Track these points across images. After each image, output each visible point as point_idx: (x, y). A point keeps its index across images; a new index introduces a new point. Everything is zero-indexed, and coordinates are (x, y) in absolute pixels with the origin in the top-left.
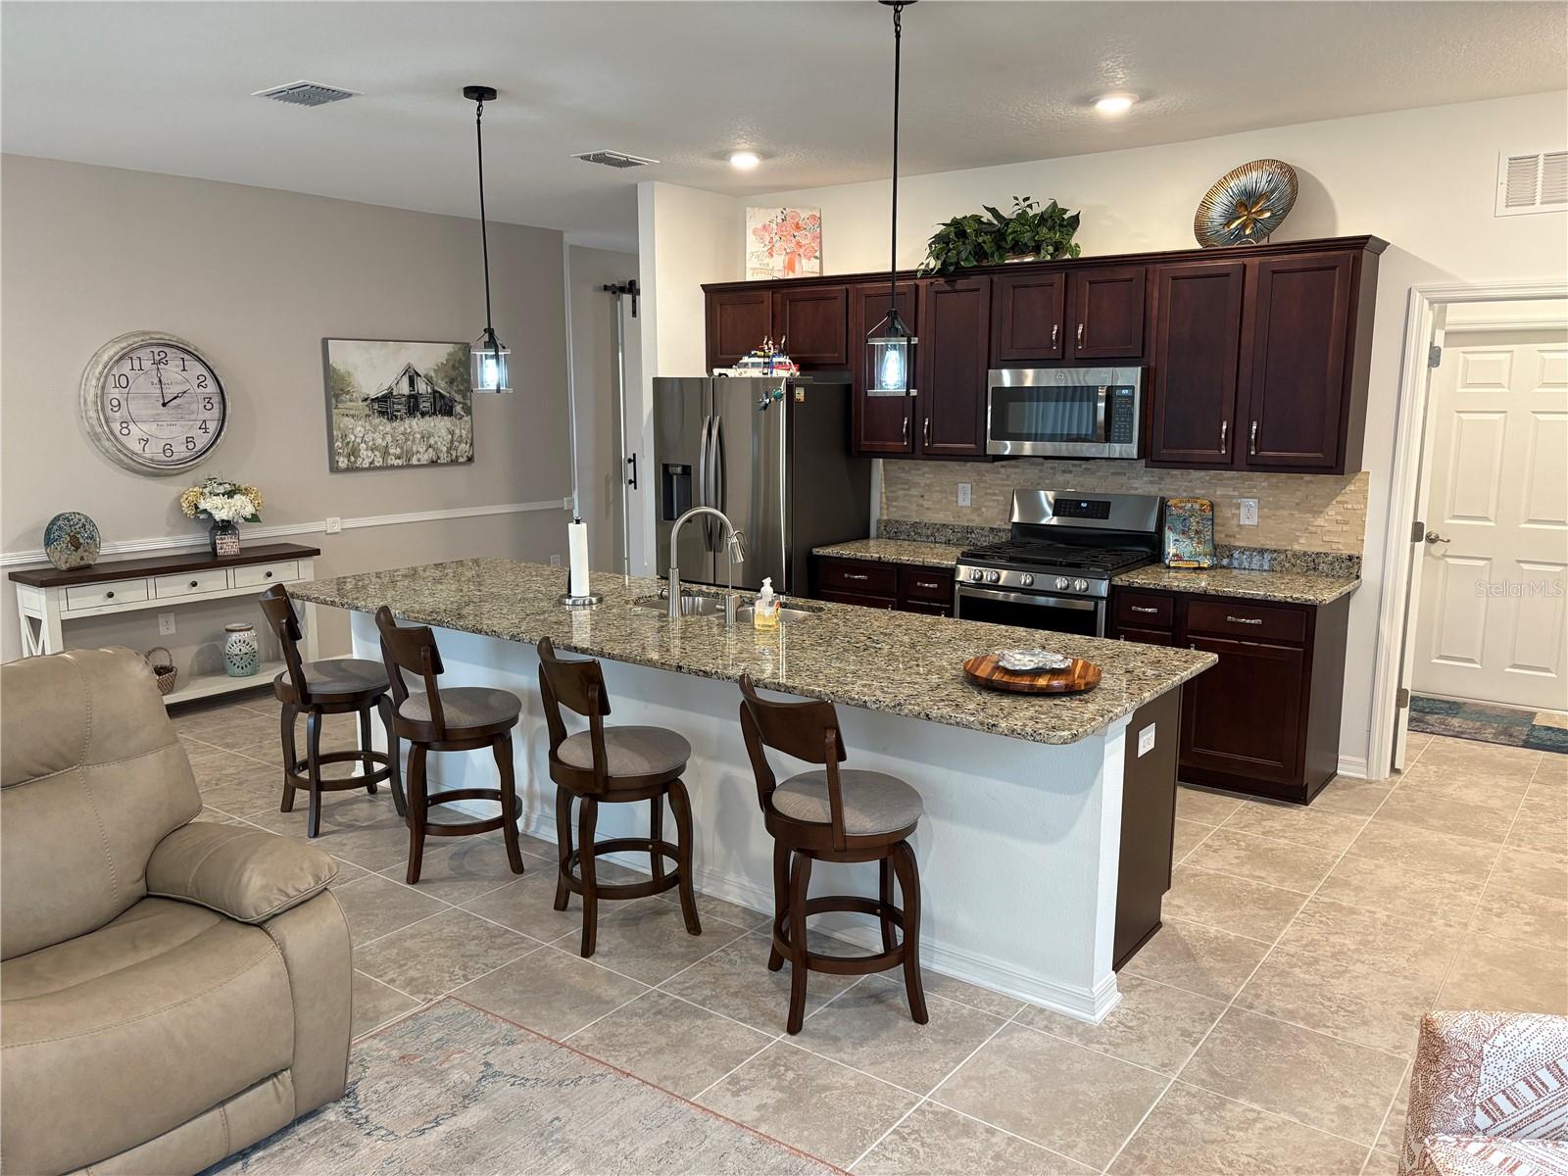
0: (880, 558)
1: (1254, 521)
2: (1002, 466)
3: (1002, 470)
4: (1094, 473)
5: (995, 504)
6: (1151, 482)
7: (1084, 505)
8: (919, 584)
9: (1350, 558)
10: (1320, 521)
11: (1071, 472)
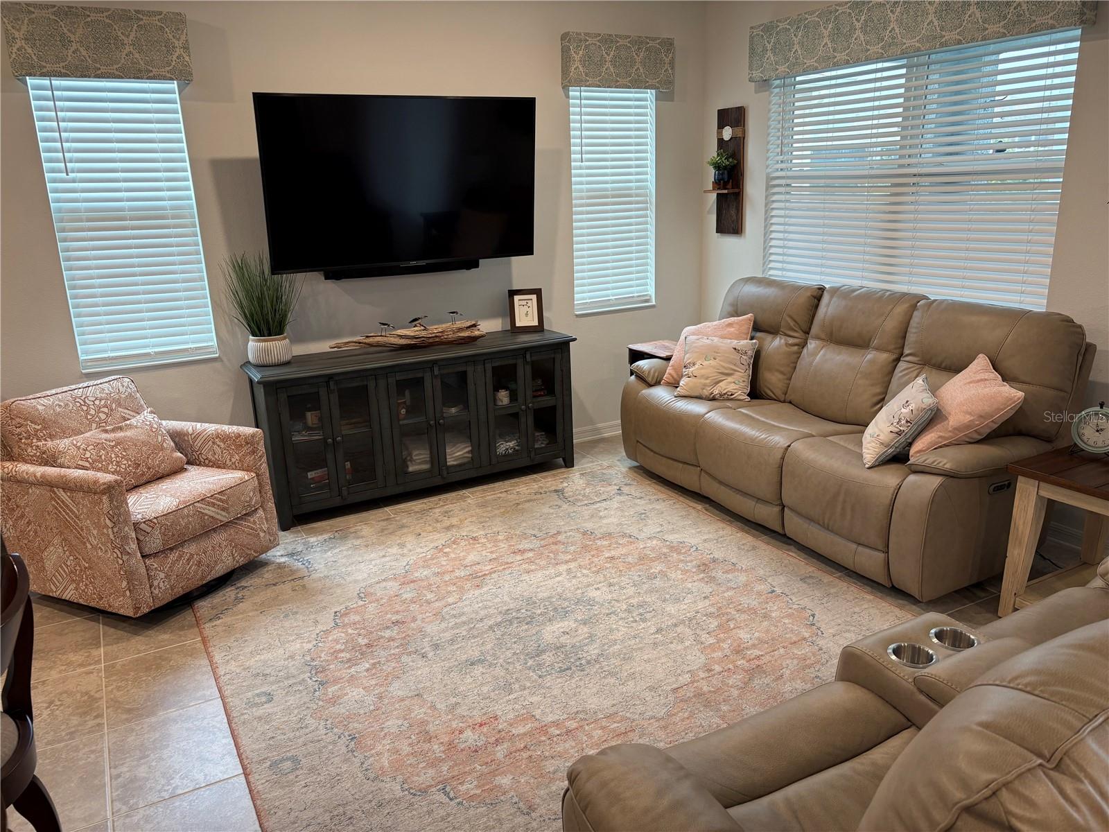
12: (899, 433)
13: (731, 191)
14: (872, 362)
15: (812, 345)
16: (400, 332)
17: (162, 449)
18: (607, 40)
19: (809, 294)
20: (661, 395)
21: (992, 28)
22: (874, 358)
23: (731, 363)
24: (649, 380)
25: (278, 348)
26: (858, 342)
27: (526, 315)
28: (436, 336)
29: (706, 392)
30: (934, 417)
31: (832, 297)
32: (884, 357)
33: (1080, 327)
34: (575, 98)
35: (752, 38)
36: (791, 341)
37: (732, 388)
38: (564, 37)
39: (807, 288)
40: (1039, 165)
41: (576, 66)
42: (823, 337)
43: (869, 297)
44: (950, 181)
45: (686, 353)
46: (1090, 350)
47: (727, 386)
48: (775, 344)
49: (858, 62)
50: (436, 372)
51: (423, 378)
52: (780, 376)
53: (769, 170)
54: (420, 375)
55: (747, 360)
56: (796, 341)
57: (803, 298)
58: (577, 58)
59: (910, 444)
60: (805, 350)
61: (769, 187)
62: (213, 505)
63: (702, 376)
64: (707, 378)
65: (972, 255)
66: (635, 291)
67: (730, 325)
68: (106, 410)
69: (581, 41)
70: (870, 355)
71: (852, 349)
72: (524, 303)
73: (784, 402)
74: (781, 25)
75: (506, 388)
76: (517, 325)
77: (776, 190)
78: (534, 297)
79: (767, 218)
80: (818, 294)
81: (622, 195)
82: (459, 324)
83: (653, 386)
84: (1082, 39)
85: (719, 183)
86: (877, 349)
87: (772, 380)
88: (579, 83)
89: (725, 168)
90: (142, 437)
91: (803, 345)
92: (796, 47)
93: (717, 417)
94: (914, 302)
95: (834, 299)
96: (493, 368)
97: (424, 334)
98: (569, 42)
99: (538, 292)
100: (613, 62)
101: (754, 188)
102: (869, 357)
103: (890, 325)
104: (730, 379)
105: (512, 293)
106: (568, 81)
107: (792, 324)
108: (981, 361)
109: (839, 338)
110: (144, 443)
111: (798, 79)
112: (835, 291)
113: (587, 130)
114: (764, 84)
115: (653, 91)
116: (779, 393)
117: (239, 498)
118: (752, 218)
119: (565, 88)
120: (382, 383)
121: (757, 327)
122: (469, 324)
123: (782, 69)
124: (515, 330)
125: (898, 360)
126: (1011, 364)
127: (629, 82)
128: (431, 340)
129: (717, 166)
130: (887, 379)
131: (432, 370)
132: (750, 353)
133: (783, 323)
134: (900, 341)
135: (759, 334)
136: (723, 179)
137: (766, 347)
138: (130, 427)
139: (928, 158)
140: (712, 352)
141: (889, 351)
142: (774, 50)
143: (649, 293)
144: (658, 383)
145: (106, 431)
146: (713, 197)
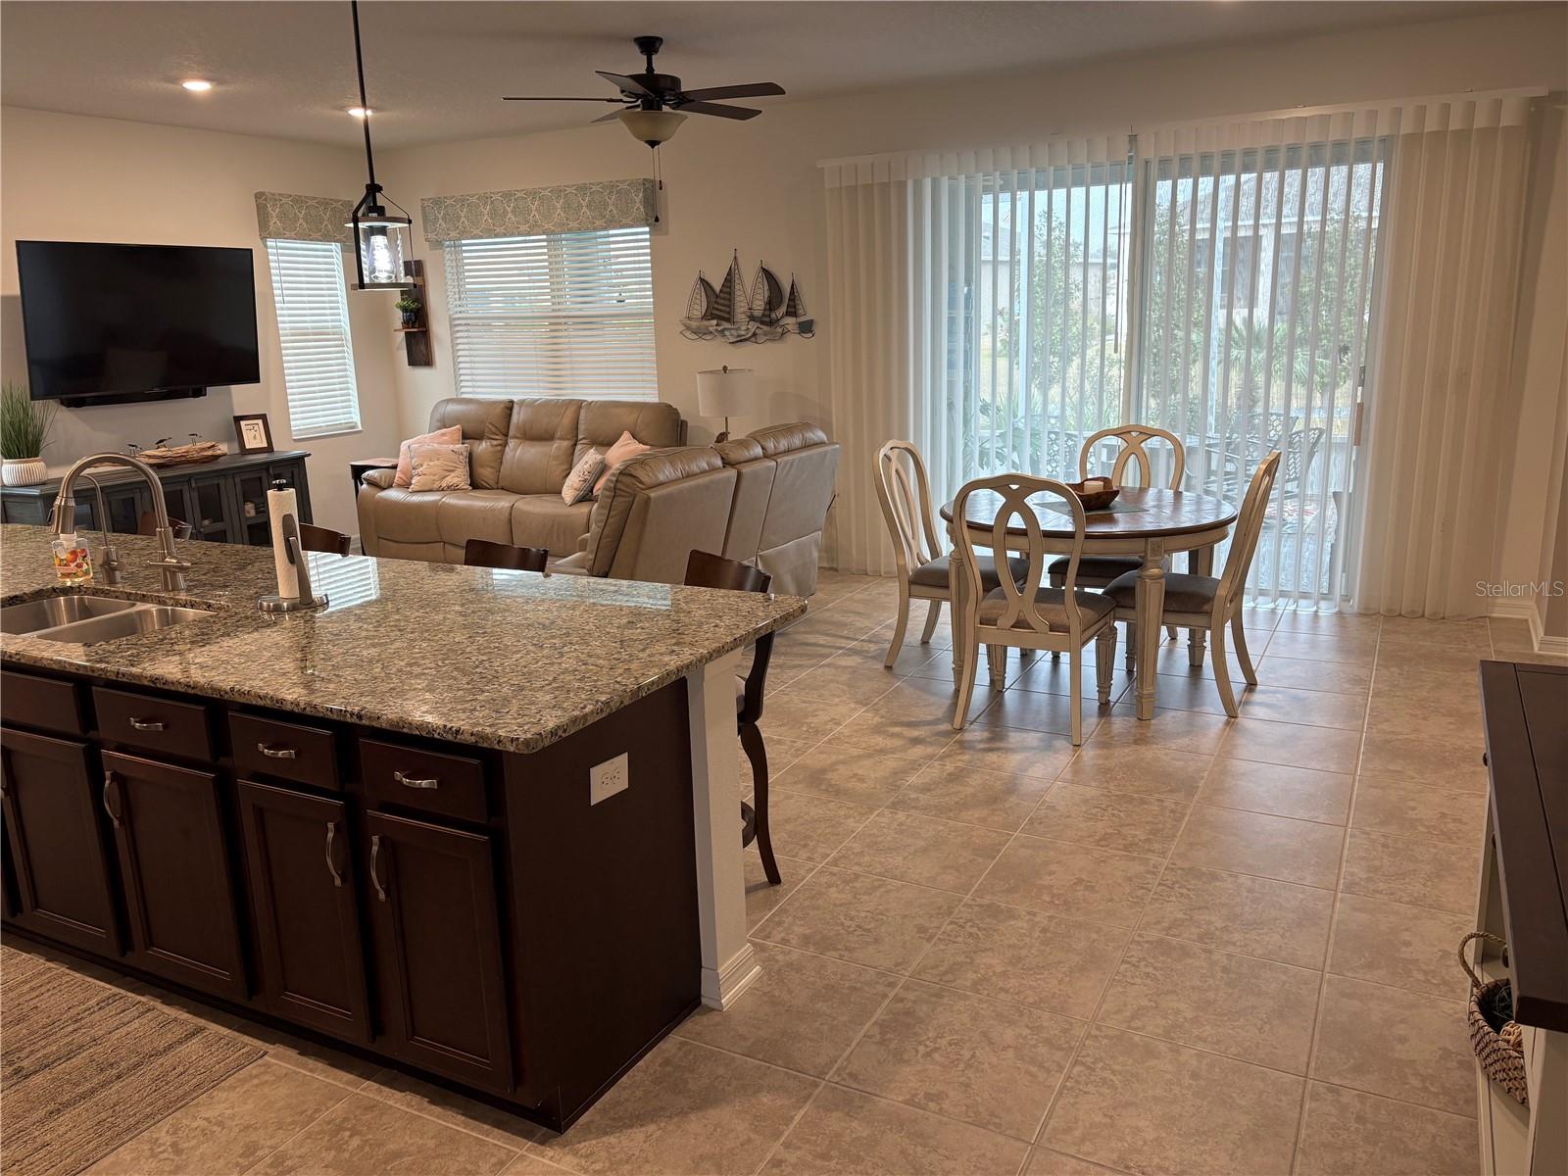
12: (585, 481)
13: (420, 329)
14: (558, 448)
15: (512, 443)
16: (148, 452)
18: (298, 201)
19: (502, 406)
20: (394, 494)
21: (598, 223)
22: (559, 446)
23: (452, 462)
24: (382, 484)
26: (546, 437)
27: (254, 437)
29: (436, 486)
30: (602, 468)
31: (520, 407)
32: (566, 444)
33: (676, 409)
34: (272, 248)
35: (423, 208)
36: (495, 443)
37: (455, 480)
38: (258, 196)
39: (501, 402)
40: (640, 311)
41: (274, 222)
42: (519, 435)
43: (547, 404)
44: (588, 322)
45: (411, 458)
46: (684, 424)
47: (451, 479)
48: (483, 447)
49: (512, 235)
50: (193, 485)
52: (490, 470)
53: (451, 313)
55: (464, 459)
56: (499, 442)
57: (499, 410)
58: (274, 214)
59: (592, 488)
60: (507, 448)
61: (452, 326)
63: (431, 474)
64: (434, 475)
65: (611, 371)
66: (342, 419)
67: (443, 434)
69: (276, 200)
70: (556, 444)
71: (542, 443)
72: (251, 427)
73: (498, 489)
74: (448, 202)
75: (252, 502)
76: (247, 447)
77: (458, 329)
78: (260, 422)
79: (454, 351)
80: (510, 406)
81: (320, 333)
82: (199, 445)
83: (385, 489)
84: (650, 233)
85: (406, 323)
86: (559, 439)
87: (486, 473)
88: (278, 236)
89: (411, 311)
91: (505, 444)
92: (463, 219)
93: (451, 500)
94: (579, 405)
95: (523, 408)
96: (242, 481)
97: (169, 454)
98: (266, 200)
99: (263, 417)
100: (305, 219)
101: (439, 328)
102: (555, 446)
103: (567, 420)
104: (453, 474)
105: (238, 419)
106: (265, 232)
107: (493, 429)
108: (626, 435)
109: (531, 436)
111: (463, 242)
112: (522, 403)
113: (285, 275)
114: (437, 244)
115: (338, 244)
116: (492, 483)
118: (440, 351)
119: (263, 239)
121: (465, 436)
122: (209, 444)
123: (453, 234)
124: (245, 451)
125: (575, 445)
126: (642, 435)
127: (321, 236)
129: (405, 309)
130: (569, 459)
131: (190, 484)
132: (465, 453)
133: (486, 430)
134: (575, 432)
135: (467, 441)
136: (411, 320)
137: (475, 449)
139: (570, 305)
140: (434, 455)
141: (568, 439)
142: (444, 219)
143: (355, 420)
144: (390, 486)
146: (402, 334)
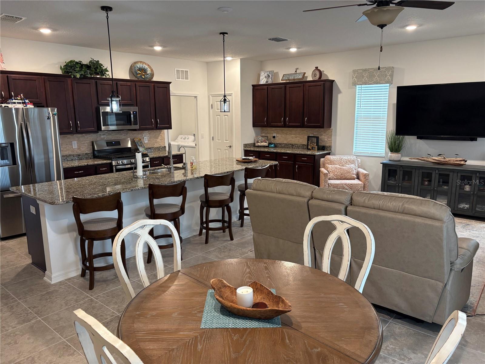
0: (88, 164)
1: (147, 142)
2: (85, 135)
3: (86, 136)
4: (111, 135)
5: (84, 146)
6: (124, 135)
7: (113, 143)
8: (101, 169)
9: (164, 147)
10: (158, 140)
11: (105, 135)
17: (350, 173)
25: (395, 156)
28: (446, 161)
51: (432, 173)
54: (431, 172)
62: (348, 186)
68: (345, 162)
90: (347, 169)
110: (346, 170)
117: (355, 187)
120: (417, 171)
128: (444, 162)
138: (345, 166)
145: (340, 166)
